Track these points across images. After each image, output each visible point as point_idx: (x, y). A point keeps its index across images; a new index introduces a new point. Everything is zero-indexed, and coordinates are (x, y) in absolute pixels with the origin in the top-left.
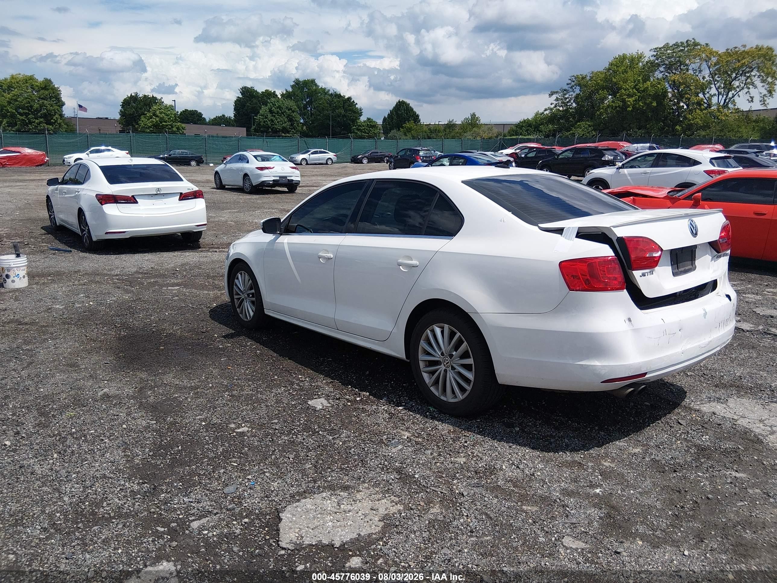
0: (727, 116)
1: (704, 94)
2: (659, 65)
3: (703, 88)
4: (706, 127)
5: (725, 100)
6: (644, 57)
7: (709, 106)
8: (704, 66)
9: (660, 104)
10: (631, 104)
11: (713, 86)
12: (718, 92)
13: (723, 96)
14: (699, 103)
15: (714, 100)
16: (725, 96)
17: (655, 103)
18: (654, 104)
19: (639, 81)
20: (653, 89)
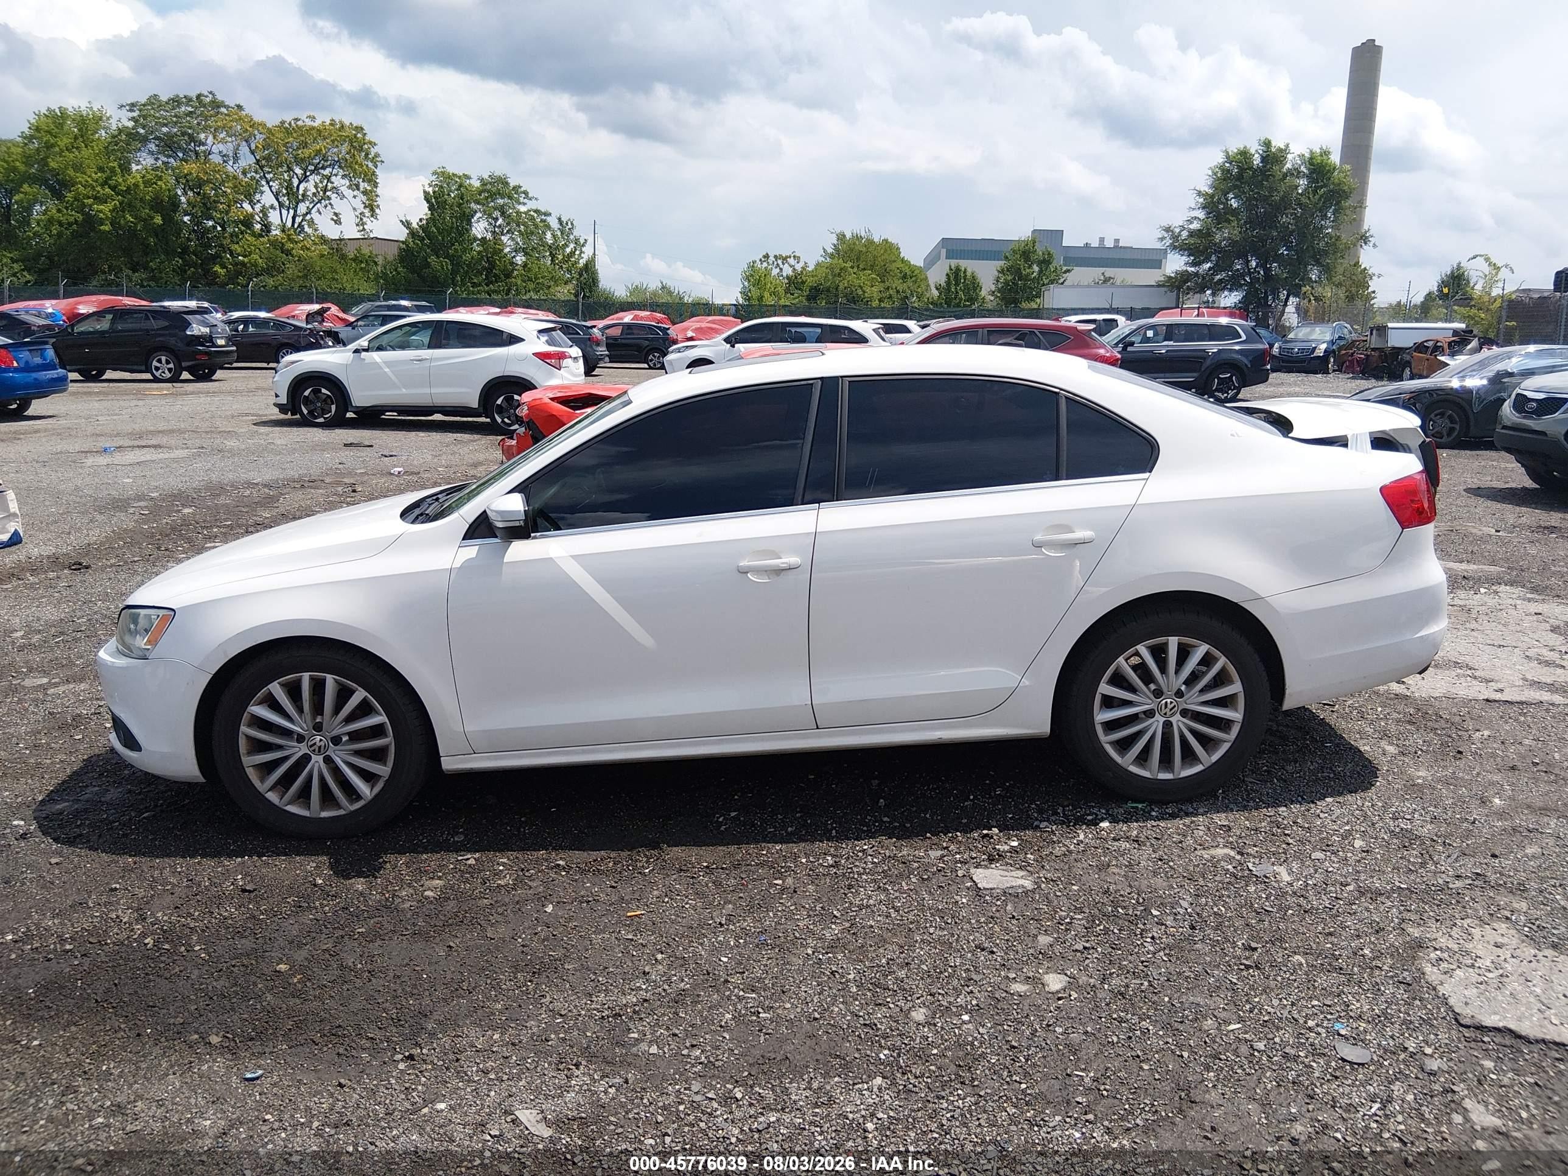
0: (308, 249)
1: (252, 204)
2: (145, 140)
3: (250, 193)
4: (272, 269)
5: (294, 218)
6: (108, 119)
7: (267, 227)
8: (244, 149)
9: (168, 219)
10: (107, 217)
11: (266, 188)
12: (279, 202)
13: (288, 210)
14: (247, 222)
15: (274, 217)
16: (292, 212)
17: (160, 218)
18: (158, 220)
19: (113, 170)
20: (150, 189)
